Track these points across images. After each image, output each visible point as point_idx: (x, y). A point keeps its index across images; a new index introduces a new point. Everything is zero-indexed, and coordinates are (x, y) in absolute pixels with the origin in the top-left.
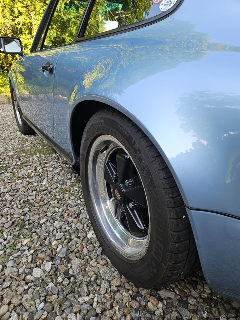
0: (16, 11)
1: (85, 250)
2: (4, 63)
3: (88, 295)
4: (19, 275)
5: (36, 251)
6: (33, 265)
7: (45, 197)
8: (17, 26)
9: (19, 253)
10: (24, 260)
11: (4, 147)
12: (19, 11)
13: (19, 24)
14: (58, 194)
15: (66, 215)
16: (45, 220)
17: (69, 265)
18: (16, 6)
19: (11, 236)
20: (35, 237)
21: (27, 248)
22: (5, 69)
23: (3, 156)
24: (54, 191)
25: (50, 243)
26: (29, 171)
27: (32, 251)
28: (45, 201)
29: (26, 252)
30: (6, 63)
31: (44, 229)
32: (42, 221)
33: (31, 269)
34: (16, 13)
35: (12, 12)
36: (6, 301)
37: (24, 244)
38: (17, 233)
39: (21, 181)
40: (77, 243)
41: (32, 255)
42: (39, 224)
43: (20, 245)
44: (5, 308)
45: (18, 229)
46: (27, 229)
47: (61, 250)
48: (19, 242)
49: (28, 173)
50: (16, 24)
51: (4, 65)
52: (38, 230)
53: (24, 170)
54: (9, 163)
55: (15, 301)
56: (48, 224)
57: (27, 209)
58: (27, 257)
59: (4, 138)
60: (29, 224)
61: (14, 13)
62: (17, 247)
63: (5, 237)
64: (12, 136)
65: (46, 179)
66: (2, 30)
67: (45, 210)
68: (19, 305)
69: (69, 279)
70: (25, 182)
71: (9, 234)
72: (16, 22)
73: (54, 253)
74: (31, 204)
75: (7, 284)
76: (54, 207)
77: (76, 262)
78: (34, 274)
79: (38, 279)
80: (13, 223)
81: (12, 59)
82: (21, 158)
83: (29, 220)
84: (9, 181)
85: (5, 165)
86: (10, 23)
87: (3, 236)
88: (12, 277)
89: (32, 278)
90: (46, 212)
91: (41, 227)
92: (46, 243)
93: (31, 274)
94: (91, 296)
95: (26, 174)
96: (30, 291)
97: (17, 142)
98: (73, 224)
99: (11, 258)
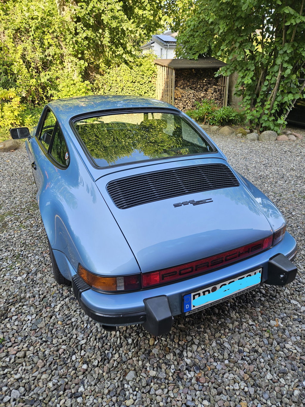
0: (46, 42)
1: (46, 271)
2: (35, 97)
3: (39, 288)
4: (11, 279)
5: (22, 269)
6: (18, 275)
7: (36, 241)
8: (48, 58)
9: (13, 270)
10: (15, 273)
11: (20, 200)
12: (48, 43)
13: (49, 56)
14: (44, 239)
15: (44, 252)
16: (31, 255)
17: (35, 276)
18: (46, 38)
19: (11, 262)
20: (23, 263)
21: (17, 268)
22: (36, 102)
23: (18, 209)
24: (43, 237)
25: (30, 266)
26: (32, 222)
27: (19, 270)
28: (35, 243)
29: (17, 270)
30: (36, 96)
31: (29, 259)
32: (29, 255)
33: (17, 277)
34: (46, 45)
35: (42, 44)
36: (3, 288)
37: (16, 266)
38: (14, 261)
39: (25, 229)
40: (43, 267)
41: (19, 271)
42: (27, 257)
43: (14, 266)
44: (2, 290)
45: (15, 258)
46: (20, 259)
47: (34, 269)
48: (14, 265)
49: (31, 224)
50: (46, 56)
51: (35, 99)
52: (26, 260)
53: (29, 221)
54: (20, 215)
55: (6, 288)
56: (32, 257)
57: (23, 248)
58: (16, 272)
59: (22, 190)
60: (22, 256)
61: (44, 45)
62: (13, 267)
63: (8, 262)
64: (29, 189)
65: (41, 229)
66: (32, 64)
67: (33, 249)
68: (8, 290)
69: (33, 281)
70: (27, 230)
71: (10, 261)
72: (46, 53)
73: (30, 271)
74: (26, 245)
75: (5, 282)
76: (39, 248)
77: (39, 275)
78: (17, 279)
79: (19, 281)
80: (13, 255)
81: (43, 93)
82: (30, 211)
83: (22, 254)
84: (17, 229)
85: (17, 217)
86: (40, 57)
87: (7, 262)
88: (7, 280)
89: (16, 280)
90: (34, 250)
91: (28, 258)
92: (28, 266)
93: (16, 279)
94: (40, 288)
95: (30, 224)
96: (14, 285)
97: (31, 195)
98: (46, 258)
99: (9, 272)
